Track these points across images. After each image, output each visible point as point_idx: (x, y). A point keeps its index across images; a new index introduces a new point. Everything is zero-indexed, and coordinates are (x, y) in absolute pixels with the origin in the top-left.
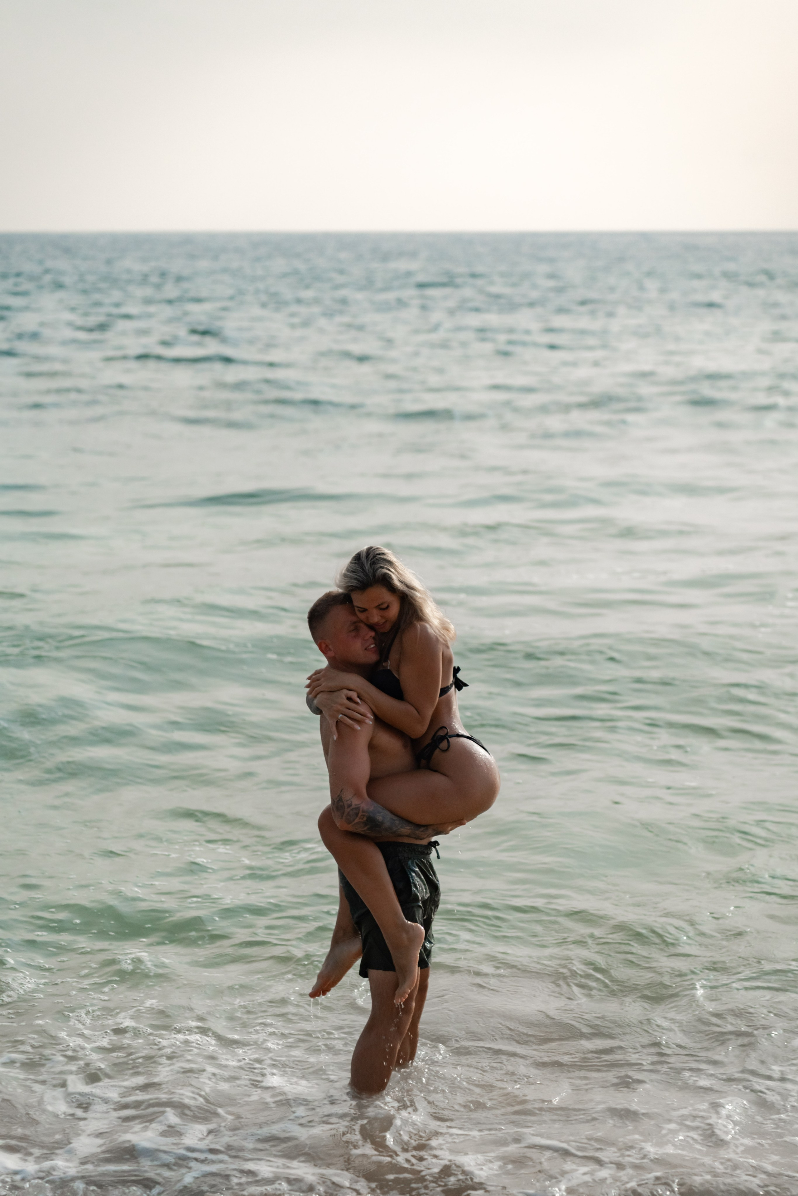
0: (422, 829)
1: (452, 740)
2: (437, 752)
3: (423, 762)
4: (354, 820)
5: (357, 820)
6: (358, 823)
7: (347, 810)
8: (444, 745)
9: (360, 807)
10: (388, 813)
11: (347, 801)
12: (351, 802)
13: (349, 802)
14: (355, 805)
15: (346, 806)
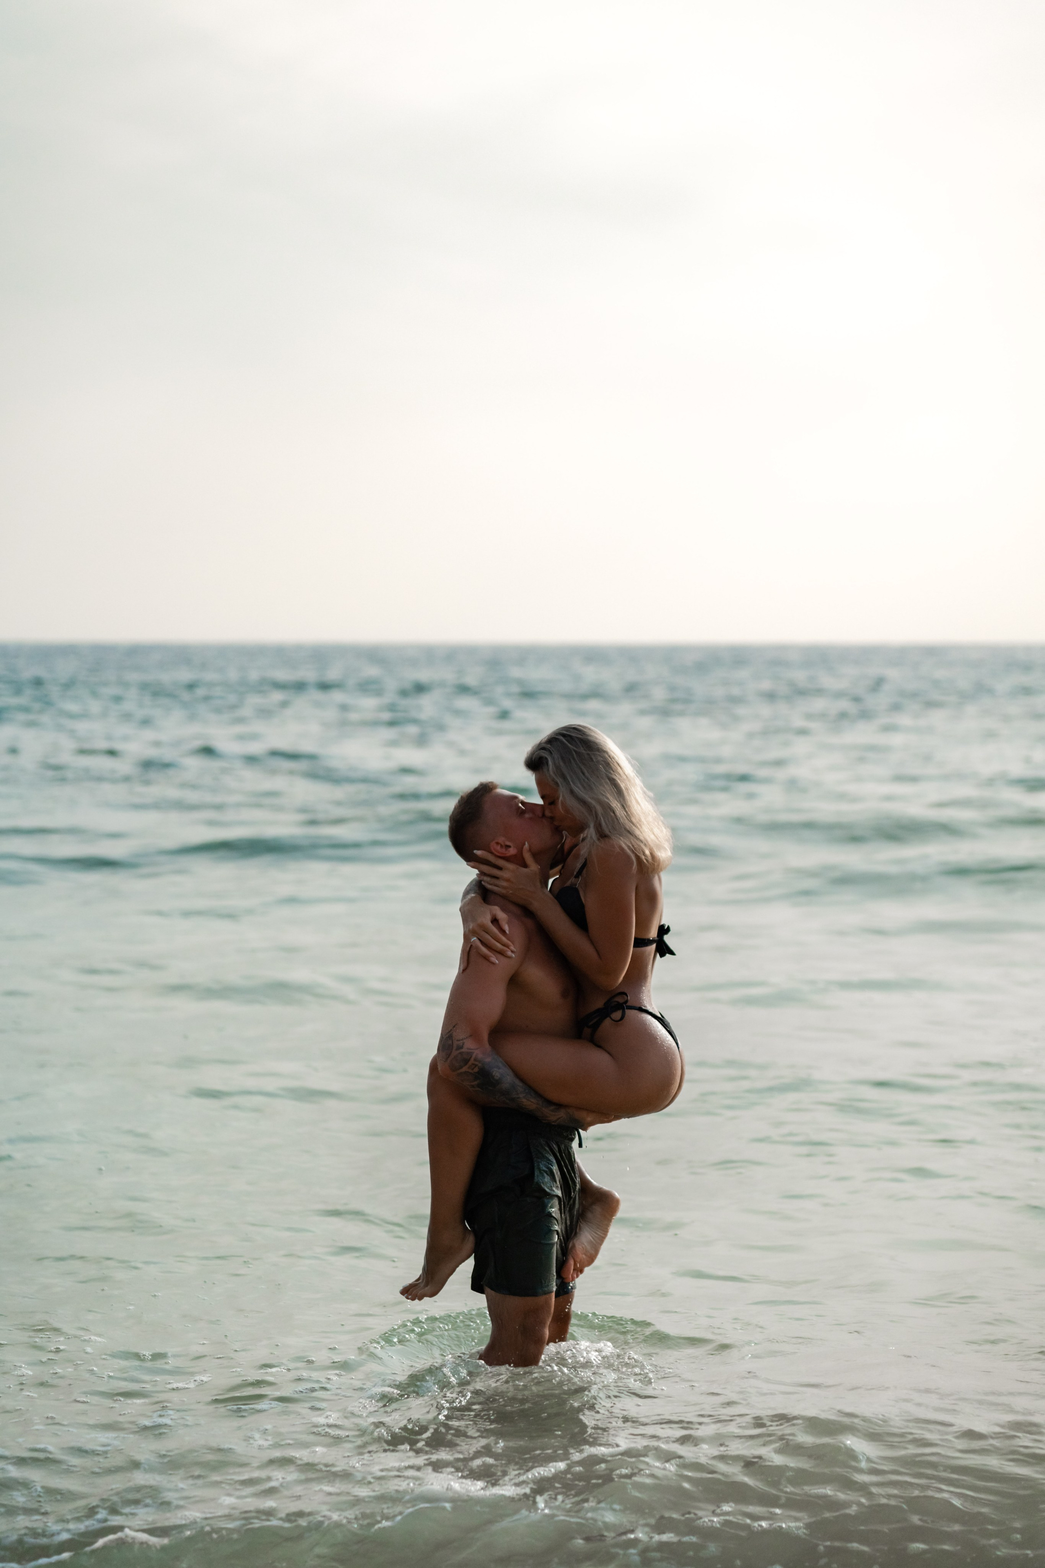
0: (552, 1108)
1: (630, 1013)
2: (607, 1022)
3: (587, 1031)
4: (461, 1067)
5: (464, 1069)
6: (466, 1072)
7: (455, 1053)
8: (617, 1015)
9: (473, 1053)
10: (510, 1072)
11: (458, 1040)
12: (463, 1043)
13: (460, 1043)
14: (468, 1049)
15: (455, 1046)
